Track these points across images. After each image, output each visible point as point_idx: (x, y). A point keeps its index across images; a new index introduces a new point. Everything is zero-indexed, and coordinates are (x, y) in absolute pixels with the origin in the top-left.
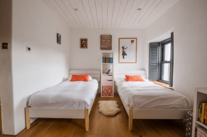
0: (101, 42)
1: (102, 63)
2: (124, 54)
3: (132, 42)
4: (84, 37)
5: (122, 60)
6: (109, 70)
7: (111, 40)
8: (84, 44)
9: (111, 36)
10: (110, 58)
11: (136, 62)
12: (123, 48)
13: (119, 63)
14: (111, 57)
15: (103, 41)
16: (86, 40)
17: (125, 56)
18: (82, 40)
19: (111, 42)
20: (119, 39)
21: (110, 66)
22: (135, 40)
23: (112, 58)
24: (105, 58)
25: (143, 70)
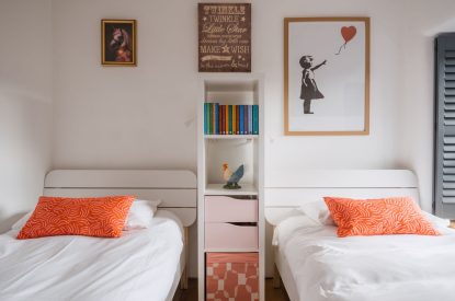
0: (201, 36)
1: (202, 137)
2: (310, 92)
3: (348, 34)
4: (120, 13)
5: (299, 120)
6: (240, 171)
7: (247, 25)
8: (119, 43)
9: (248, 6)
10: (241, 110)
11: (366, 132)
12: (305, 63)
13: (287, 133)
14: (250, 102)
15: (211, 30)
16: (129, 27)
17: (314, 103)
18: (109, 28)
19: (247, 36)
20: (287, 21)
21: (244, 149)
22: (360, 26)
23: (256, 108)
24: (221, 109)
25: (399, 165)
